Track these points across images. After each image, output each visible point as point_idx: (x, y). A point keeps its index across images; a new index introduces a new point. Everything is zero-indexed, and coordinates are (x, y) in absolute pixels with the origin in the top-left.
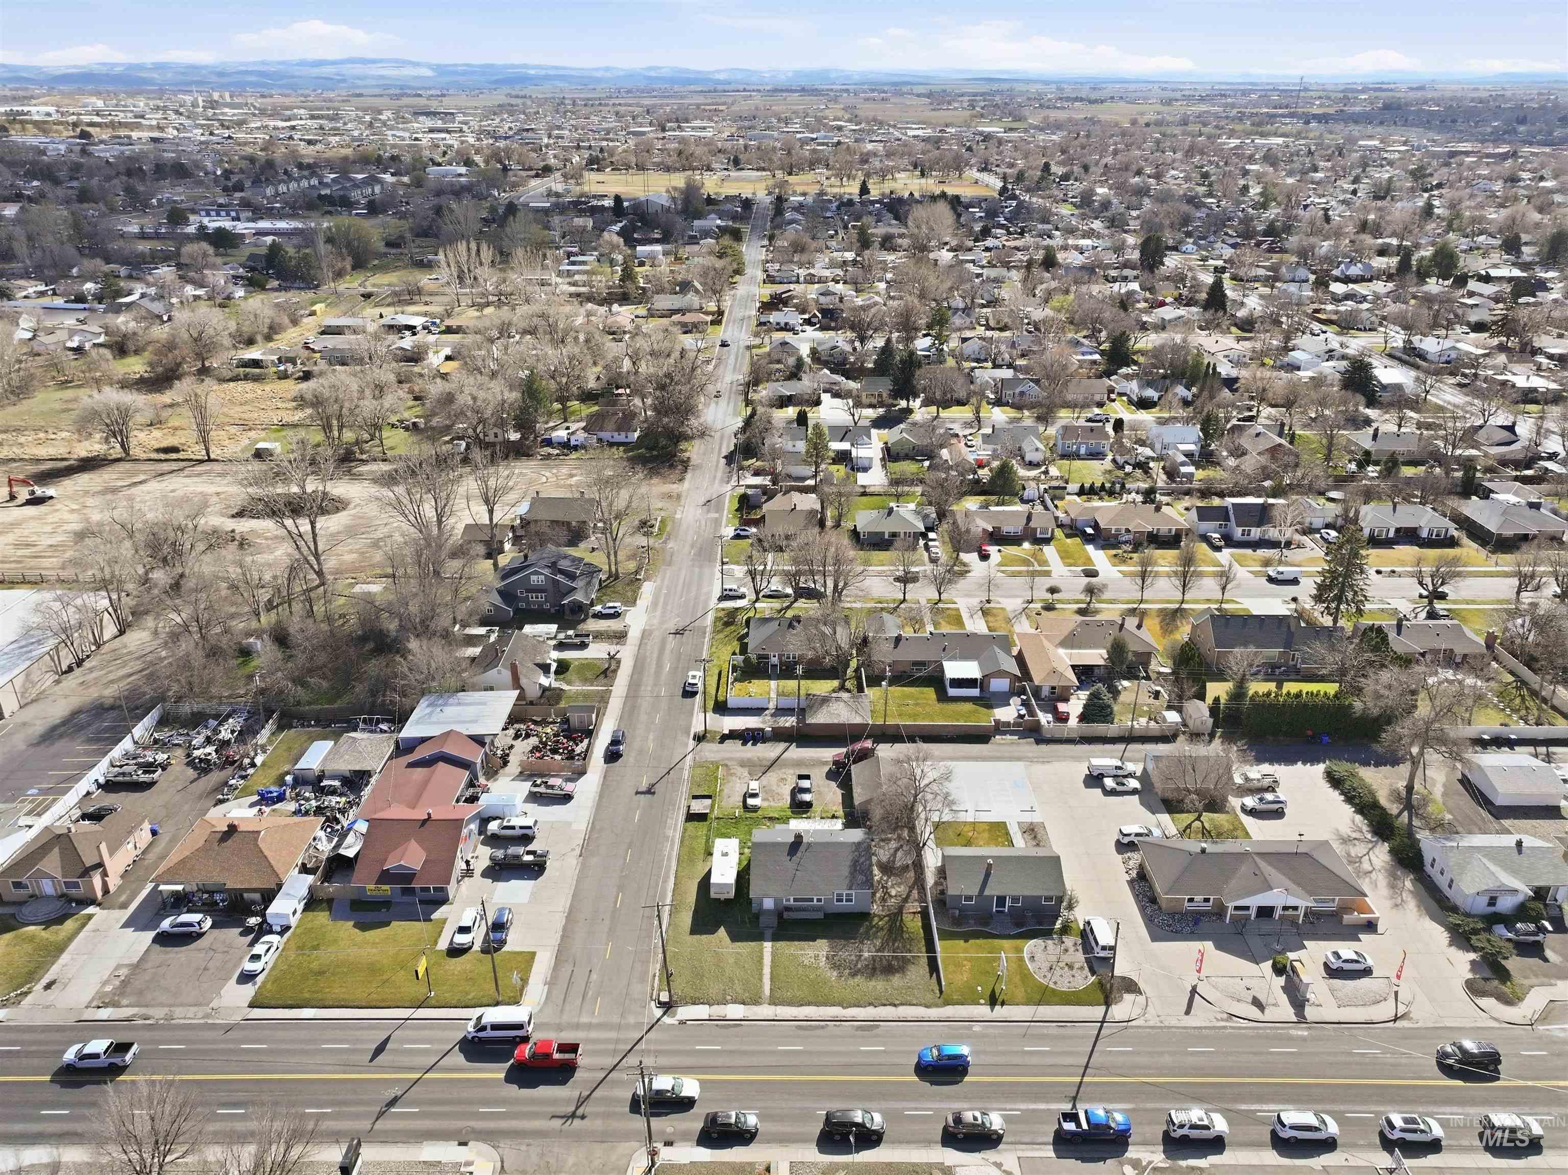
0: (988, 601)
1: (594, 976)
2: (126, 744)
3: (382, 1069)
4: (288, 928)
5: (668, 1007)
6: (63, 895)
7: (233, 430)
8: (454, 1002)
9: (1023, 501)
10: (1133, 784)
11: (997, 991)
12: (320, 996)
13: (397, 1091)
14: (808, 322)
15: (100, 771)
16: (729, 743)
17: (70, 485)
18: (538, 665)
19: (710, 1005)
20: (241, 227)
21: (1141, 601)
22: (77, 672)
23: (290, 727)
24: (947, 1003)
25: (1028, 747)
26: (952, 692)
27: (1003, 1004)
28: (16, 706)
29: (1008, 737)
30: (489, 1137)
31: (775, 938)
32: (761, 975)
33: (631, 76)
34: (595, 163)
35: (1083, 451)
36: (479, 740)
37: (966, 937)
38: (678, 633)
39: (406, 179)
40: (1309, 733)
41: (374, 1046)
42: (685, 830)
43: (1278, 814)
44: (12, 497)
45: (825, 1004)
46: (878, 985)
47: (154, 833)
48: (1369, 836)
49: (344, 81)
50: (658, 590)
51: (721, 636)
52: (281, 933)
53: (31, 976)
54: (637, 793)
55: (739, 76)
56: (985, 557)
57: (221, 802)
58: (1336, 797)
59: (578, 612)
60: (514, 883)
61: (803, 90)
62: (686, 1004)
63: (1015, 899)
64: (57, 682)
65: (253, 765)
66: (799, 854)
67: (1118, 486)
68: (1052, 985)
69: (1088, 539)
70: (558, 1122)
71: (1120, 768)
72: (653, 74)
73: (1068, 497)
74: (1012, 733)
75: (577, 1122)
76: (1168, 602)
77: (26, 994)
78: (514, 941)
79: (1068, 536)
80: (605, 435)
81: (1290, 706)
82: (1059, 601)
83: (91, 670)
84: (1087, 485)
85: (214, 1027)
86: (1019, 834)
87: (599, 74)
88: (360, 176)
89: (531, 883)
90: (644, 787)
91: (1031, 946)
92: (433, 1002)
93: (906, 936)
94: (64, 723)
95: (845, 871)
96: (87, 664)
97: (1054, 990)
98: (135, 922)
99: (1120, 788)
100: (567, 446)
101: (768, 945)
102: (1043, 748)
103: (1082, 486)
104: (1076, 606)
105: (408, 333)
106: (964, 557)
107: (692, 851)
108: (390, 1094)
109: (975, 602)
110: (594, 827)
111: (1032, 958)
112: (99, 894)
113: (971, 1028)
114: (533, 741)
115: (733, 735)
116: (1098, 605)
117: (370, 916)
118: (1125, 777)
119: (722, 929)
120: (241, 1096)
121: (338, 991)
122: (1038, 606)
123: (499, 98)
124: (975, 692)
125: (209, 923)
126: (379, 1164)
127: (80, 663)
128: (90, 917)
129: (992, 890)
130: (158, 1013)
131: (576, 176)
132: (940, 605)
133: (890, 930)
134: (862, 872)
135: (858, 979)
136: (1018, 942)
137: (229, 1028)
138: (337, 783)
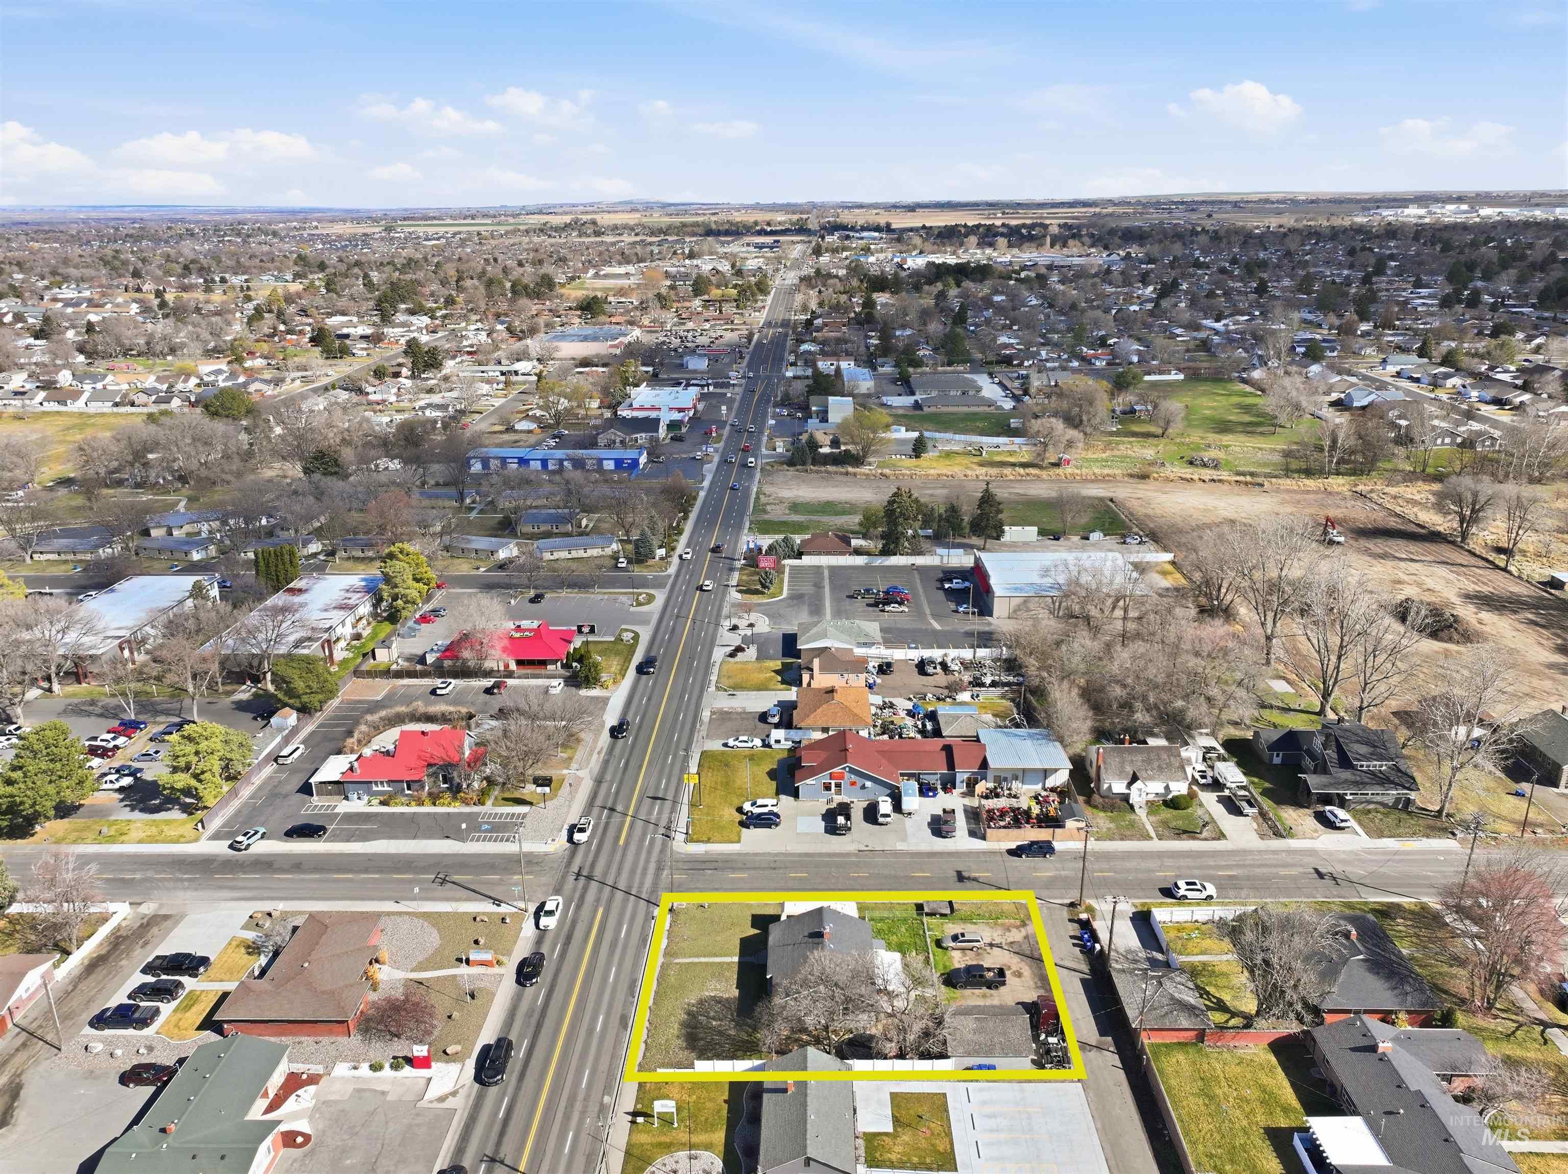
2: (966, 653)
3: (639, 801)
8: (693, 817)
12: (707, 769)
13: (620, 810)
15: (937, 654)
16: (1069, 926)
19: (668, 930)
31: (742, 964)
32: (697, 956)
37: (732, 1101)
41: (660, 796)
44: (1323, 534)
46: (673, 1030)
53: (741, 688)
60: (821, 825)
77: (728, 691)
78: (751, 832)
89: (819, 830)
91: (714, 1160)
92: (694, 809)
98: (776, 703)
101: (735, 959)
110: (899, 854)
117: (781, 772)
125: (774, 720)
128: (785, 690)
130: (704, 727)
135: (682, 1017)
136: (721, 1151)
137: (687, 748)
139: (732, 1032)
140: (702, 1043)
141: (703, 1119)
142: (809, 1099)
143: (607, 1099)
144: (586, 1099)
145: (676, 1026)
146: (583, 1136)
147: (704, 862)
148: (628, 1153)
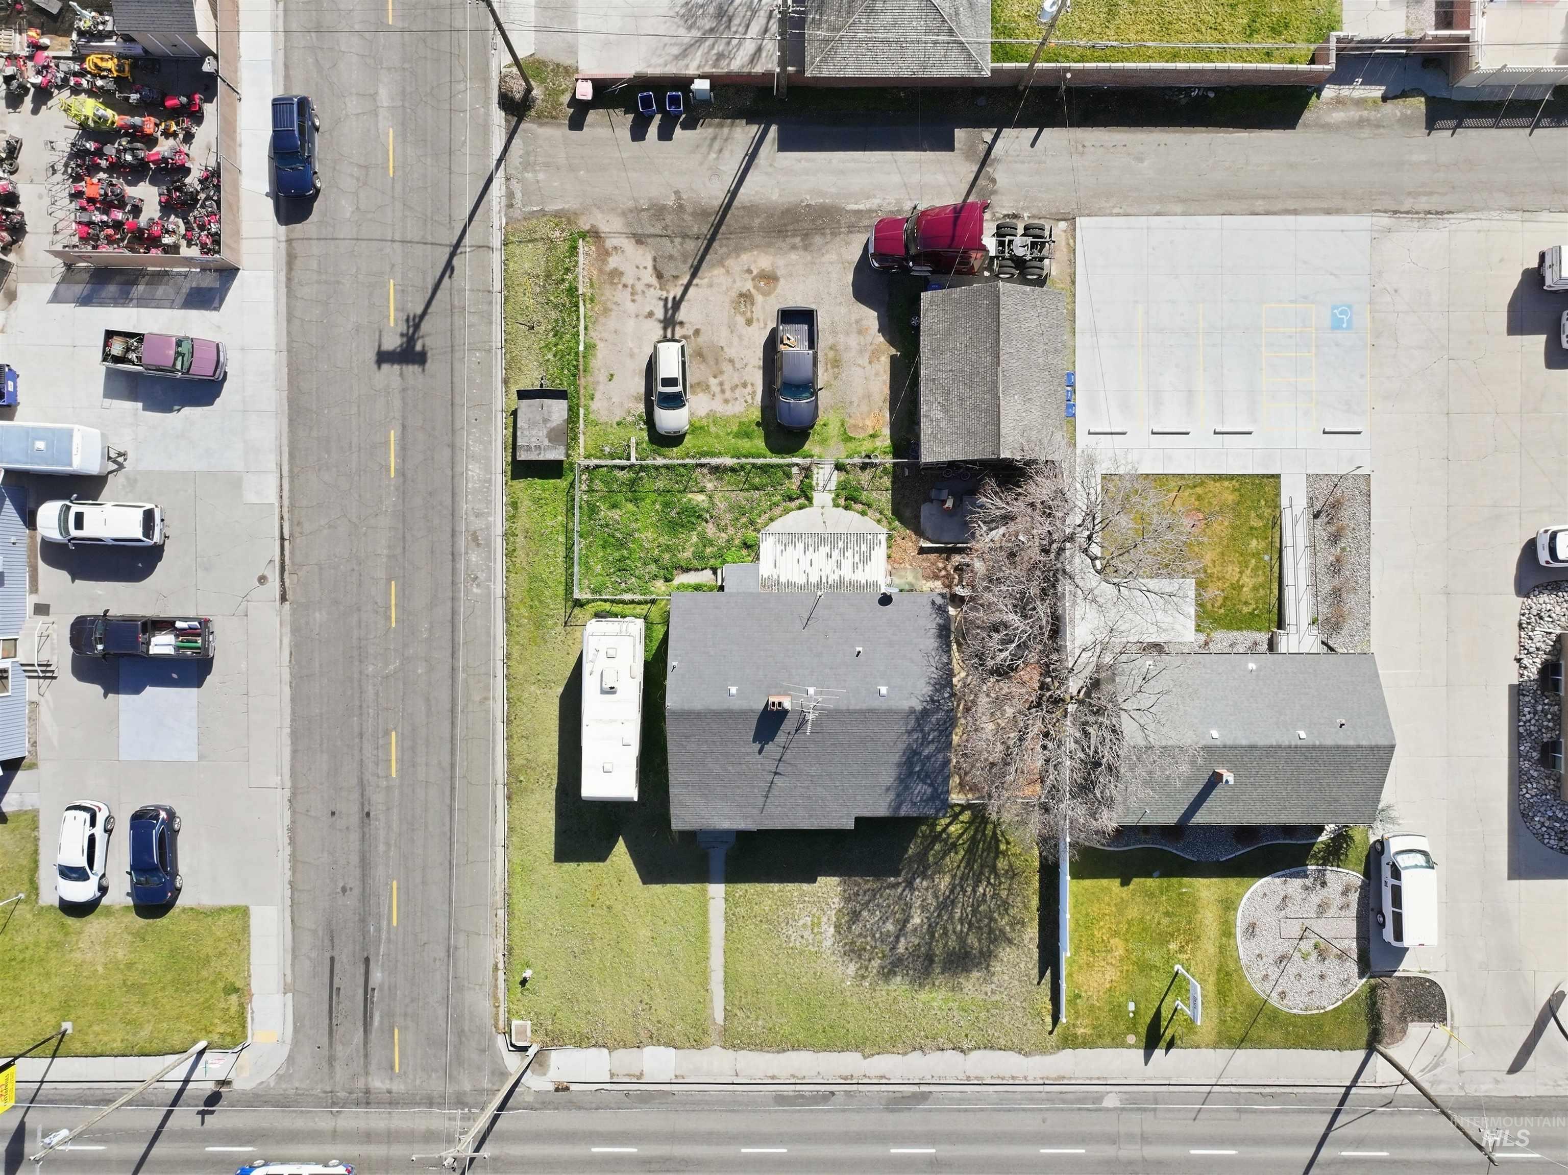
1: (378, 975)
5: (529, 1050)
8: (117, 1046)
11: (1166, 1014)
16: (598, 125)
19: (611, 1050)
24: (1063, 1044)
27: (1171, 1044)
31: (732, 876)
32: (705, 975)
37: (1126, 871)
46: (938, 1000)
54: (383, 358)
60: (154, 698)
62: (565, 1046)
66: (781, 738)
68: (1274, 1000)
74: (1371, 70)
86: (1304, 520)
89: (189, 695)
90: (393, 329)
92: (78, 1047)
95: (887, 775)
97: (1276, 1011)
101: (717, 891)
107: (534, 595)
111: (1251, 930)
115: (606, 96)
119: (621, 846)
134: (924, 777)
135: (898, 984)
139: (944, 883)
140: (972, 940)
141: (1165, 921)
142: (1261, 742)
143: (1111, 1101)
144: (1113, 1140)
145: (923, 996)
146: (1201, 1128)
147: (333, 991)
148: (1241, 1042)
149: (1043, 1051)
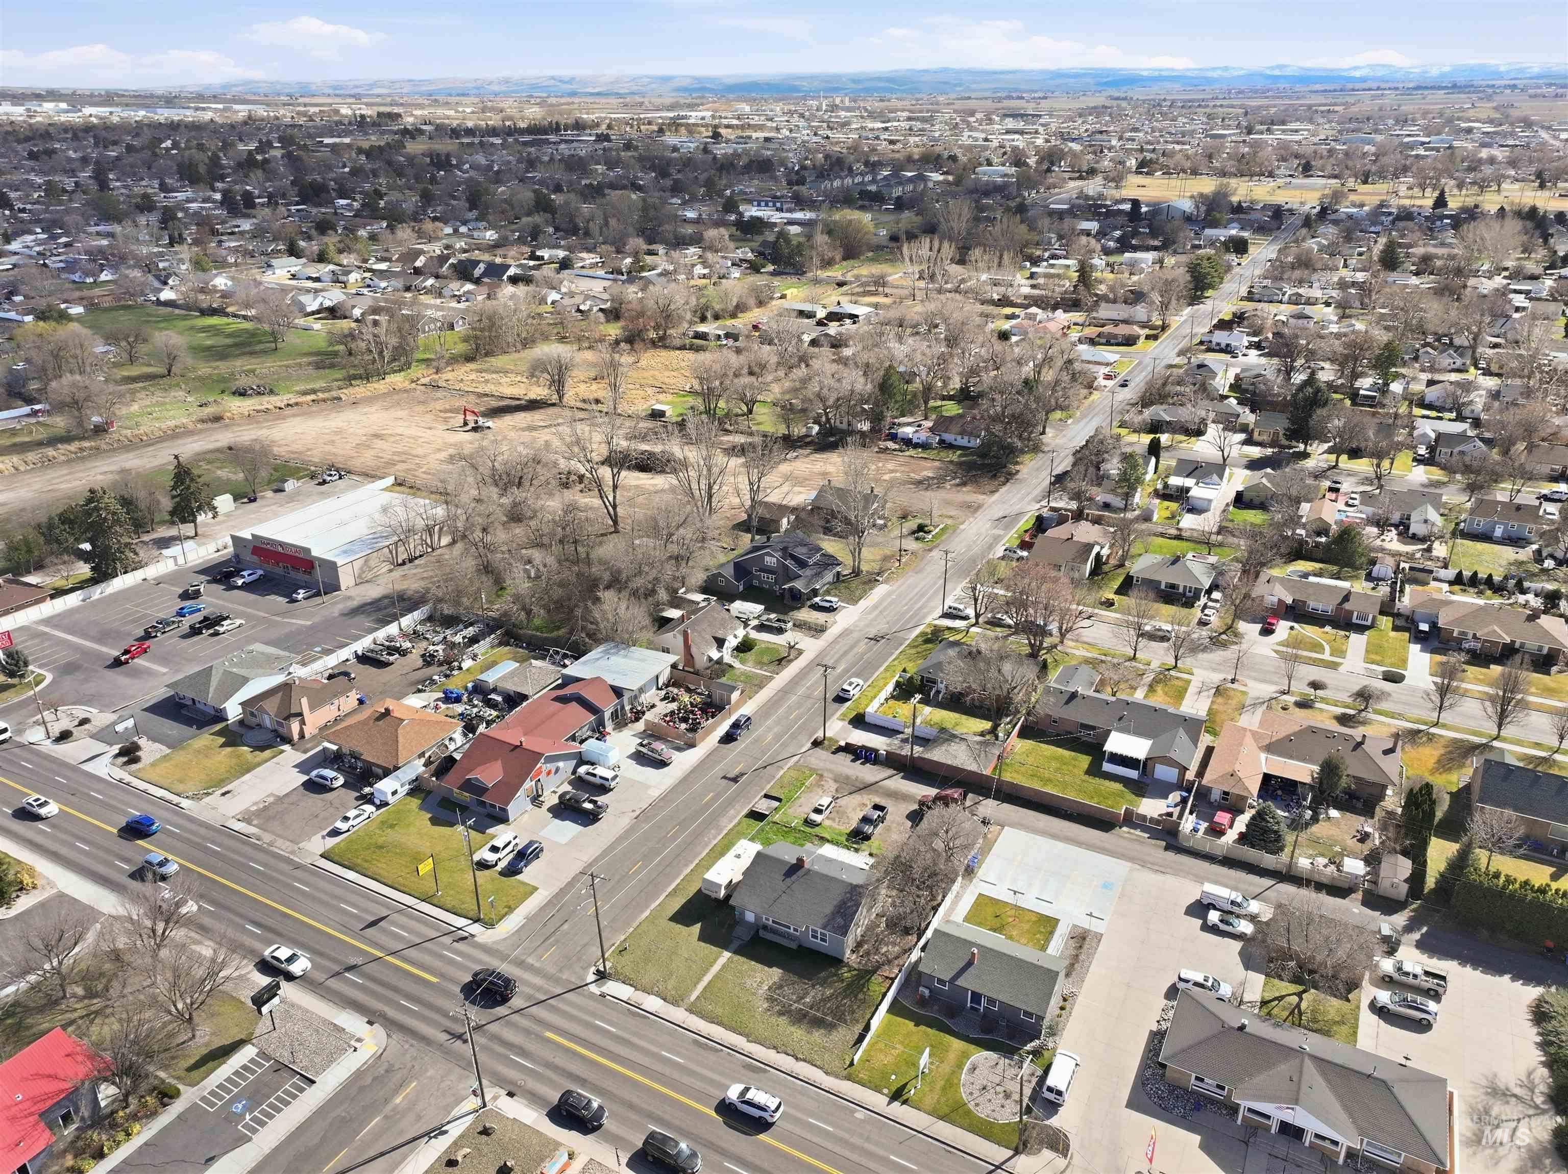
0: (1233, 681)
1: (566, 926)
2: (392, 629)
3: (364, 940)
4: (387, 804)
5: (602, 976)
6: (275, 731)
7: (650, 391)
8: (449, 906)
9: (1369, 577)
10: (1246, 927)
11: (907, 1088)
12: (366, 865)
13: (359, 961)
14: (1258, 346)
15: (363, 645)
16: (841, 756)
17: (508, 420)
18: (716, 639)
19: (636, 989)
20: (776, 217)
21: (1436, 724)
22: (408, 565)
23: (507, 644)
24: (849, 1078)
25: (1156, 850)
26: (1107, 767)
27: (905, 1102)
28: (352, 583)
29: (1138, 832)
30: (391, 1025)
33: (1250, 76)
34: (1145, 167)
35: (1498, 532)
36: (618, 692)
37: (919, 1021)
38: (875, 639)
39: (950, 178)
40: (1550, 944)
41: (372, 919)
42: (739, 823)
43: (1422, 1026)
44: (466, 424)
45: (734, 1030)
46: (798, 1033)
47: (361, 702)
48: (1539, 1100)
49: (960, 85)
50: (889, 594)
51: (913, 651)
52: (378, 807)
53: (221, 783)
54: (724, 777)
55: (1380, 73)
56: (1267, 631)
57: (419, 691)
58: (1532, 1034)
59: (796, 600)
60: (568, 824)
61: (1455, 86)
62: (617, 980)
63: (991, 1001)
64: (391, 571)
65: (460, 668)
66: (794, 877)
67: (1512, 582)
68: (971, 1106)
69: (1420, 638)
70: (446, 1037)
71: (1239, 905)
72: (1277, 73)
73: (1434, 584)
74: (1144, 829)
75: (459, 1043)
76: (1475, 734)
77: (208, 794)
78: (530, 874)
79: (1395, 628)
80: (949, 437)
81: (1522, 899)
82: (1324, 700)
83: (416, 567)
84: (1467, 574)
85: (288, 861)
86: (1064, 938)
87: (1215, 74)
88: (910, 174)
89: (580, 828)
90: (731, 775)
91: (983, 1057)
92: (435, 901)
93: (861, 996)
94: (370, 604)
95: (828, 909)
96: (417, 562)
97: (969, 1112)
98: (303, 767)
99: (1223, 927)
100: (908, 443)
101: (727, 954)
102: (1170, 855)
103: (1460, 574)
104: (1340, 711)
105: (848, 321)
106: (1243, 626)
108: (353, 961)
109: (1216, 678)
110: (665, 798)
111: (973, 1069)
112: (296, 737)
113: (856, 1111)
114: (674, 706)
115: (849, 749)
116: (1372, 716)
117: (444, 814)
118: (1238, 916)
119: (699, 925)
120: (269, 922)
121: (381, 867)
122: (1290, 699)
123: (1099, 100)
124: (1133, 774)
125: (341, 781)
126: (307, 1011)
127: (411, 561)
128: (282, 751)
129: (967, 982)
130: (267, 838)
131: (1117, 180)
132: (1172, 673)
133: (849, 986)
134: (843, 916)
135: (783, 1021)
136: (972, 1047)
137: (298, 867)
138: (499, 699)
139: (829, 992)
140: (829, 1018)
143: (860, 1115)
144: (851, 1132)
146: (902, 1148)
148: (943, 1118)
149: (837, 1076)
